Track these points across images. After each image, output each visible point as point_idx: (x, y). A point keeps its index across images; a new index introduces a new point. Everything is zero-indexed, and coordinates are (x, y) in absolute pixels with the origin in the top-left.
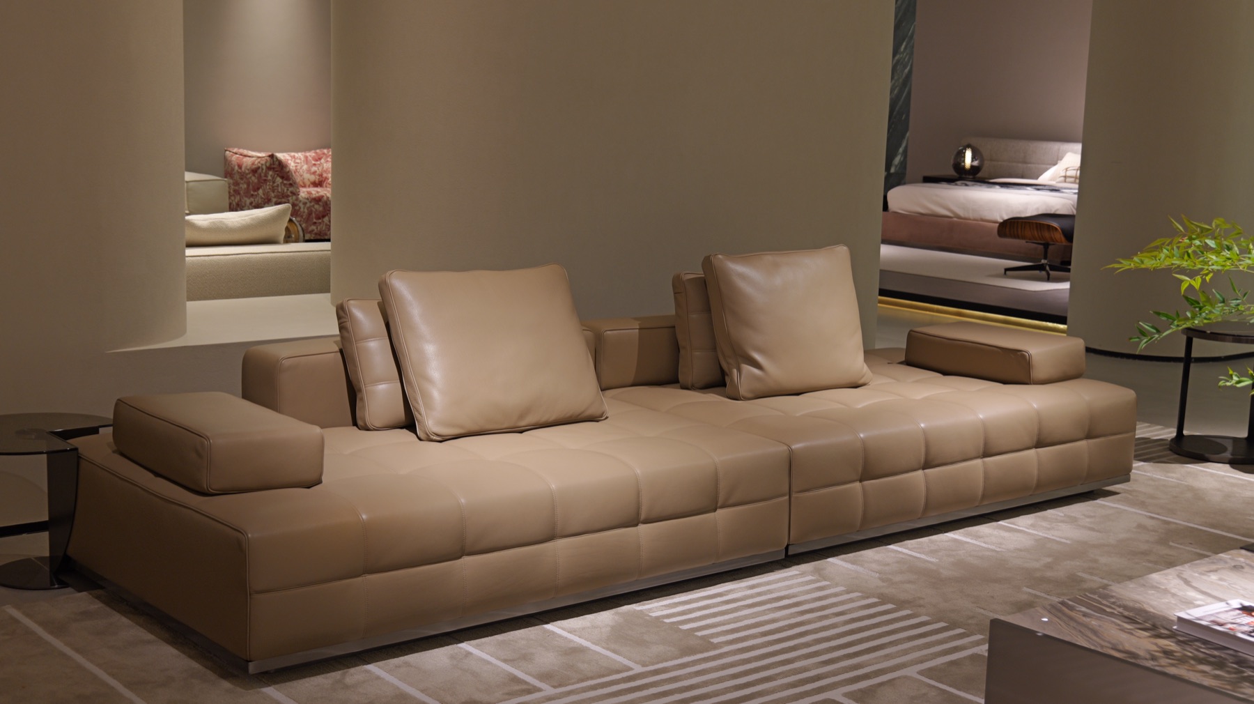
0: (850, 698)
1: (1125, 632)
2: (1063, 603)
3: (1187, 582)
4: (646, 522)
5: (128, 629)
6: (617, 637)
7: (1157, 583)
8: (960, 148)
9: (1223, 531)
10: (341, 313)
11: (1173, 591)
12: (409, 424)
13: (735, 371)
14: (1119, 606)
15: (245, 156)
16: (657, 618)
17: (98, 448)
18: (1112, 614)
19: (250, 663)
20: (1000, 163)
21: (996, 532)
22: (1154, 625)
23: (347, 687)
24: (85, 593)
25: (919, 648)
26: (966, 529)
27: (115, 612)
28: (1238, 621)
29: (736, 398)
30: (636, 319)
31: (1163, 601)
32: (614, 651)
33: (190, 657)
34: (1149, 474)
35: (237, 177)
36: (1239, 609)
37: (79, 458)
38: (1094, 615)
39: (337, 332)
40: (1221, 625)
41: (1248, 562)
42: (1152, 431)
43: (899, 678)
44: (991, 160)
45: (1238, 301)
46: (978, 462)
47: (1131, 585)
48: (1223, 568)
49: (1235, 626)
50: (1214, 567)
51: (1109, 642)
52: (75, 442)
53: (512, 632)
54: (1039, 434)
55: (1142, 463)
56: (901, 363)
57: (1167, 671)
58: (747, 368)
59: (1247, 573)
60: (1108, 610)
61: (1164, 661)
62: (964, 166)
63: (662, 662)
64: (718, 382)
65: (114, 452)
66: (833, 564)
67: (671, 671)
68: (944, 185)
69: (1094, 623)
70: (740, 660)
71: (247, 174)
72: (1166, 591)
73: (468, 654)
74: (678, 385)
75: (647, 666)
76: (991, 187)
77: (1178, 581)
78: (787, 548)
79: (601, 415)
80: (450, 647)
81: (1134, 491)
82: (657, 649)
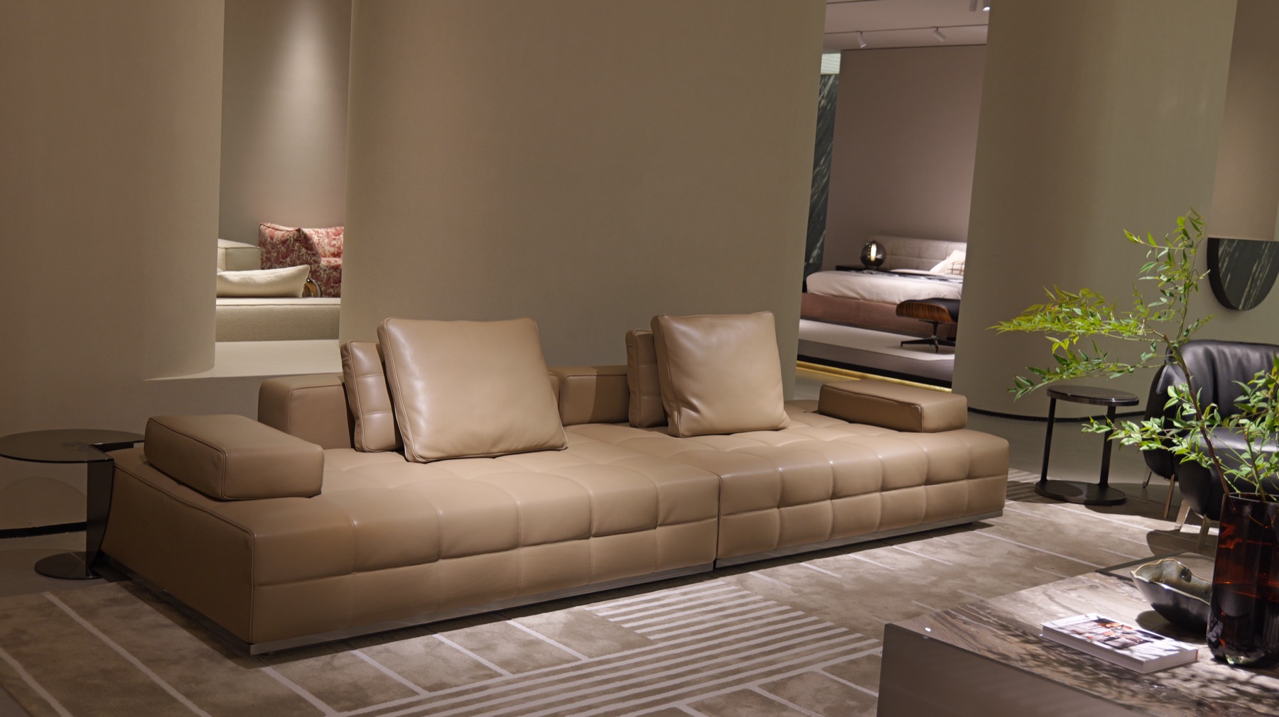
0: (764, 689)
1: (999, 638)
2: (947, 613)
3: (1051, 598)
4: (597, 535)
5: (149, 615)
6: (569, 632)
7: (1026, 598)
8: (867, 244)
9: (1079, 559)
10: (345, 352)
11: (1039, 605)
12: (399, 447)
13: (676, 413)
14: (994, 616)
15: (277, 230)
16: (603, 617)
17: (131, 460)
18: (988, 623)
19: (252, 646)
20: (899, 257)
21: (890, 554)
22: (1024, 633)
23: (334, 668)
24: (115, 583)
25: (824, 648)
26: (866, 551)
27: (138, 600)
28: (1094, 631)
29: (676, 435)
30: (595, 368)
31: (1031, 613)
32: (566, 644)
33: (201, 639)
34: (1017, 511)
35: (269, 247)
36: (1095, 621)
37: (114, 467)
38: (971, 623)
39: (340, 369)
40: (1080, 634)
41: (1102, 583)
42: (1021, 476)
43: (806, 673)
44: (892, 254)
45: (1100, 360)
46: (877, 495)
47: (1004, 599)
48: (1081, 588)
49: (1092, 635)
50: (1074, 586)
51: (986, 646)
52: (113, 454)
53: (479, 626)
54: (928, 474)
55: (1012, 502)
56: (815, 412)
57: (1034, 672)
58: (686, 412)
59: (1101, 592)
60: (985, 619)
61: (1031, 663)
62: (870, 258)
63: (606, 655)
64: (662, 422)
65: (144, 463)
66: (754, 577)
67: (614, 662)
68: (853, 273)
70: (672, 654)
71: (277, 245)
72: (1033, 605)
73: (441, 643)
74: (628, 424)
75: (593, 657)
76: (891, 276)
77: (1043, 597)
78: (715, 562)
79: (562, 446)
80: (425, 637)
81: (1005, 524)
82: (602, 643)
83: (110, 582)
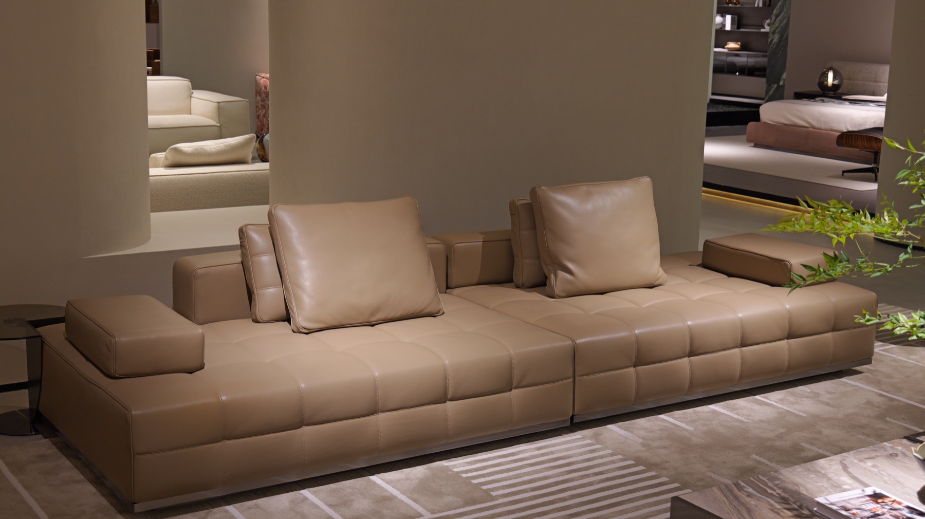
1: (774, 512)
2: (736, 484)
3: (845, 468)
4: (452, 400)
5: (68, 470)
6: (422, 489)
7: (821, 468)
8: (825, 70)
10: (242, 235)
11: (830, 476)
13: (552, 276)
14: (780, 488)
16: (458, 473)
18: (771, 496)
19: (135, 505)
20: (856, 82)
21: (749, 405)
22: (801, 506)
24: (48, 440)
26: (727, 402)
27: (63, 456)
28: (863, 507)
29: (552, 296)
30: (482, 233)
31: (818, 484)
32: (415, 501)
33: (103, 495)
34: (894, 356)
35: (263, 95)
36: (869, 496)
37: (43, 342)
38: (755, 496)
40: (848, 510)
41: (904, 450)
44: (850, 79)
45: (863, 260)
46: (737, 350)
47: (798, 469)
48: (881, 456)
49: (858, 511)
50: (874, 454)
52: (42, 330)
53: (344, 482)
54: (790, 326)
55: (893, 346)
56: (699, 265)
58: (562, 274)
59: (899, 460)
62: (827, 84)
63: (447, 511)
64: (541, 284)
65: (65, 340)
66: (610, 430)
67: (452, 518)
68: (805, 101)
69: (753, 502)
70: (507, 511)
72: (825, 475)
73: (306, 499)
74: (512, 284)
75: (435, 513)
76: (841, 104)
77: (839, 467)
78: (572, 418)
79: (438, 312)
80: (294, 493)
81: (876, 371)
82: (447, 499)
83: (46, 438)
